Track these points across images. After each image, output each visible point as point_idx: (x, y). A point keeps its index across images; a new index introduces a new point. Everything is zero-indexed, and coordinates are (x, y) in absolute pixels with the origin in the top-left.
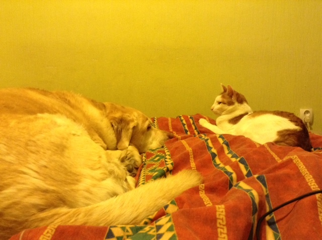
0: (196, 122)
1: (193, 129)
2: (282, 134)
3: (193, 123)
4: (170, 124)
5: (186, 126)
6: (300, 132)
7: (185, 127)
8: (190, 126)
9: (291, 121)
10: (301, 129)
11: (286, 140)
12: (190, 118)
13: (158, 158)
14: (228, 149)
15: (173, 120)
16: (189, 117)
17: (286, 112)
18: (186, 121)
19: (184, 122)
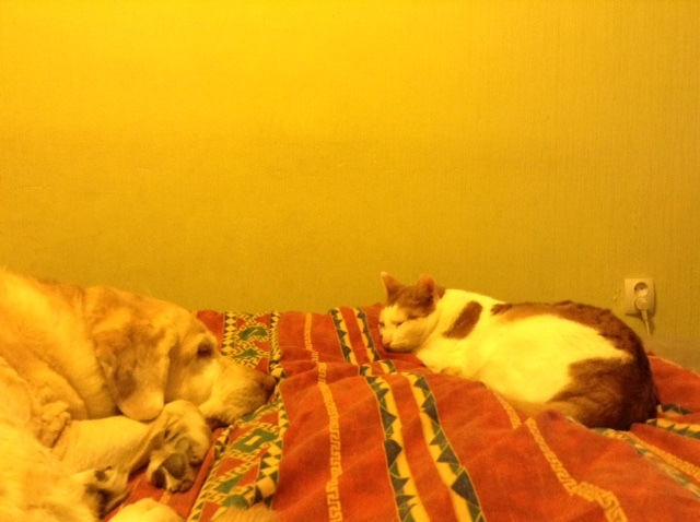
0: (371, 327)
1: (363, 345)
2: (582, 371)
3: (366, 331)
4: (308, 332)
5: (346, 338)
6: (629, 366)
7: (343, 341)
8: (356, 338)
9: (605, 335)
10: (631, 357)
11: (593, 389)
12: (360, 316)
13: (256, 438)
14: (435, 428)
15: (317, 319)
16: (356, 312)
17: (591, 308)
18: (348, 325)
19: (343, 327)
